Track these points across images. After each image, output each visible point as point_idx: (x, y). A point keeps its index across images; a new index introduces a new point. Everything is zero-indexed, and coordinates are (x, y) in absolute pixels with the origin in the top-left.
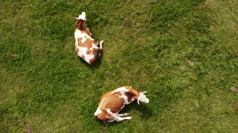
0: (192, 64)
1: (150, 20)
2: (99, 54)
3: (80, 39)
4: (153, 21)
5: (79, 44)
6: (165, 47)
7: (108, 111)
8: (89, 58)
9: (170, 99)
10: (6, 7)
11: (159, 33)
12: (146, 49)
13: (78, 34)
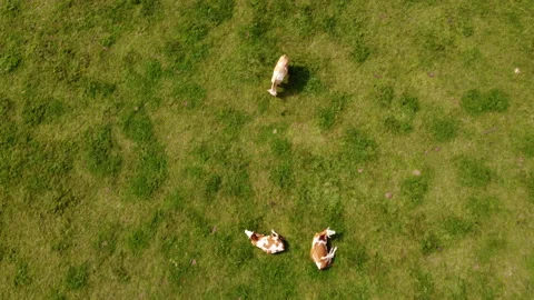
2: (281, 239)
3: (265, 245)
4: (282, 186)
5: (268, 247)
8: (280, 247)
10: (198, 282)
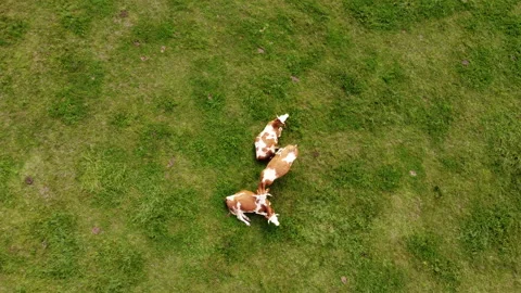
0: (332, 231)
1: (334, 167)
6: (324, 199)
7: (239, 205)
9: (289, 239)
11: (331, 183)
12: (309, 187)
13: (269, 129)
